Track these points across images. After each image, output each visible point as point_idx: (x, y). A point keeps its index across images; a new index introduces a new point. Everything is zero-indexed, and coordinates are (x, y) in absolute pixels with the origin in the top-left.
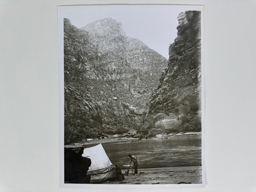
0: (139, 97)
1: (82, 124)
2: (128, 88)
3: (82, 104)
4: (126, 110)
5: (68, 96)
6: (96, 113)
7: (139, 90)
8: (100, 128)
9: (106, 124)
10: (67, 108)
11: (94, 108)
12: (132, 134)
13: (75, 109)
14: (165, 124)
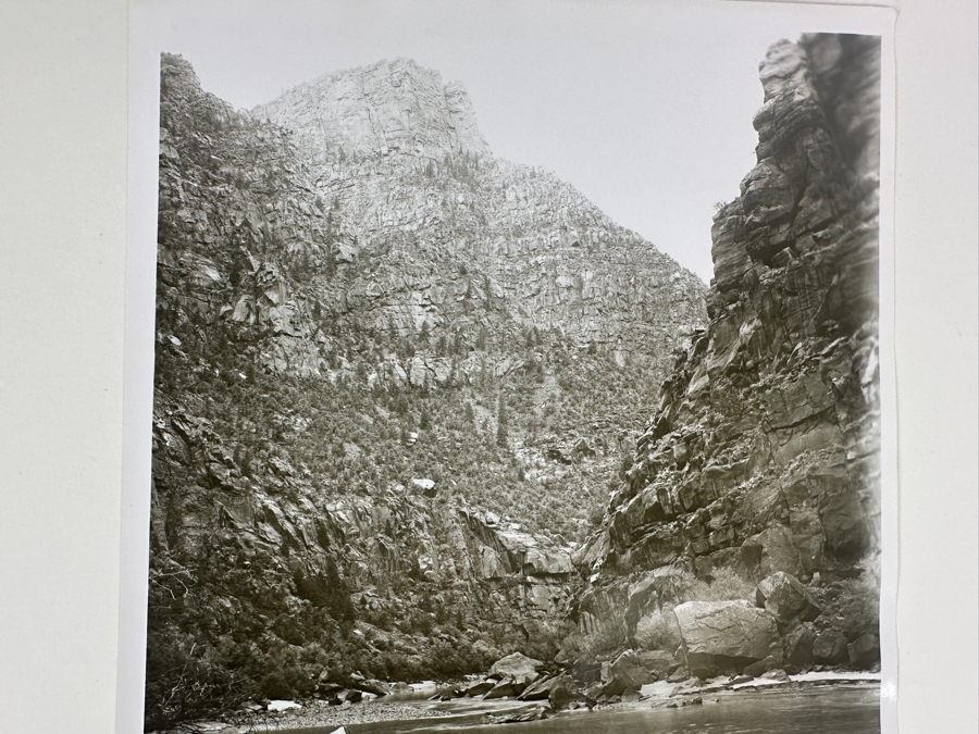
0: (551, 477)
1: (241, 622)
2: (495, 431)
3: (244, 509)
4: (481, 548)
5: (170, 467)
6: (317, 562)
7: (552, 441)
8: (341, 643)
9: (375, 623)
10: (167, 530)
11: (309, 534)
12: (514, 677)
13: (206, 535)
14: (689, 626)
